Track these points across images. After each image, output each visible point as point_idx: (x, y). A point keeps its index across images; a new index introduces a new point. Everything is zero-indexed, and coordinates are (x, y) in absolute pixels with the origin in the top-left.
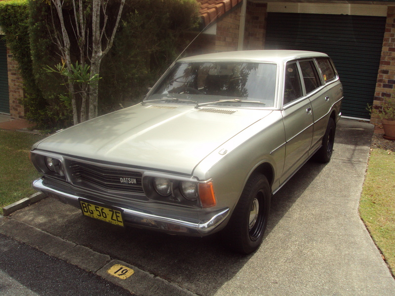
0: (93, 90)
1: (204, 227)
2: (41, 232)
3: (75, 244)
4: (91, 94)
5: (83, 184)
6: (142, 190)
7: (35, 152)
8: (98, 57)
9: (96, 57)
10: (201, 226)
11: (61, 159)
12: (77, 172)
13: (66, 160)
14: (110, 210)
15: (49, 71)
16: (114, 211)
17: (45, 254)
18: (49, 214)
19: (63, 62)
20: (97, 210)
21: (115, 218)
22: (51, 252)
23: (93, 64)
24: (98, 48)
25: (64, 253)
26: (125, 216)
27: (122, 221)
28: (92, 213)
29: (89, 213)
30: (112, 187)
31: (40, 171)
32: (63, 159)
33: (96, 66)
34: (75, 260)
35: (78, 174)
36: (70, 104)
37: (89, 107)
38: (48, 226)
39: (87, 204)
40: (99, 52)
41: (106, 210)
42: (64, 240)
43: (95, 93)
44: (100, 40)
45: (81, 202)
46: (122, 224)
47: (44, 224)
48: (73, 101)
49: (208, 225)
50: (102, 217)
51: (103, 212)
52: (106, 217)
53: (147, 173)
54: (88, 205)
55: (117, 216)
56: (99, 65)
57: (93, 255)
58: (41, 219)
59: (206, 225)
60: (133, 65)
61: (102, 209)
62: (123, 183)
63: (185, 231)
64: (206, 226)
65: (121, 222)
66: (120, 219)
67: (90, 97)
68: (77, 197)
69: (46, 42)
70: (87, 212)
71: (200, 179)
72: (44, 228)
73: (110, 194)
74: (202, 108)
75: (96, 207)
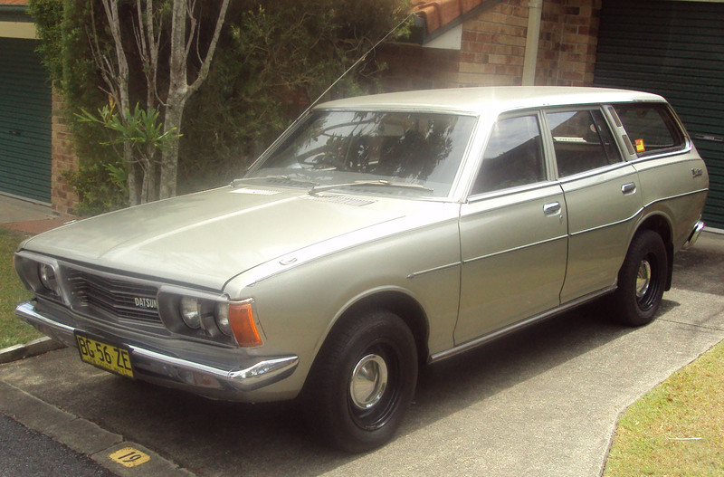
0: (168, 158)
1: (239, 377)
2: (28, 397)
3: (75, 417)
4: (164, 166)
5: (90, 310)
6: (158, 319)
7: (22, 254)
8: (180, 95)
9: (176, 96)
10: (236, 374)
11: (55, 265)
12: (81, 289)
13: (62, 268)
14: (115, 350)
15: (85, 120)
16: (121, 350)
17: (23, 426)
18: (52, 373)
19: (111, 104)
20: (99, 350)
21: (121, 363)
22: (34, 424)
23: (170, 108)
24: (181, 79)
25: (53, 426)
26: (136, 359)
27: (130, 367)
28: (93, 356)
29: (89, 356)
30: (125, 314)
31: (28, 287)
32: (57, 266)
33: (176, 113)
34: (67, 438)
35: (81, 292)
36: (125, 183)
37: (159, 190)
38: (43, 390)
39: (85, 339)
40: (181, 86)
41: (110, 349)
42: (61, 411)
43: (172, 164)
44: (185, 63)
45: (78, 336)
46: (130, 374)
47: (39, 387)
48: (131, 178)
49: (247, 373)
50: (105, 362)
51: (106, 354)
52: (110, 362)
53: (166, 288)
54: (87, 341)
55: (125, 360)
56: (181, 111)
57: (97, 433)
58: (36, 380)
59: (243, 373)
60: (252, 113)
61: (105, 348)
62: (139, 307)
63: (217, 386)
64: (244, 376)
65: (129, 369)
66: (128, 365)
67: (163, 170)
68: (73, 329)
69: (90, 66)
70: (86, 354)
71: (231, 298)
72: (36, 391)
73: (122, 325)
74: (320, 194)
75: (97, 345)
